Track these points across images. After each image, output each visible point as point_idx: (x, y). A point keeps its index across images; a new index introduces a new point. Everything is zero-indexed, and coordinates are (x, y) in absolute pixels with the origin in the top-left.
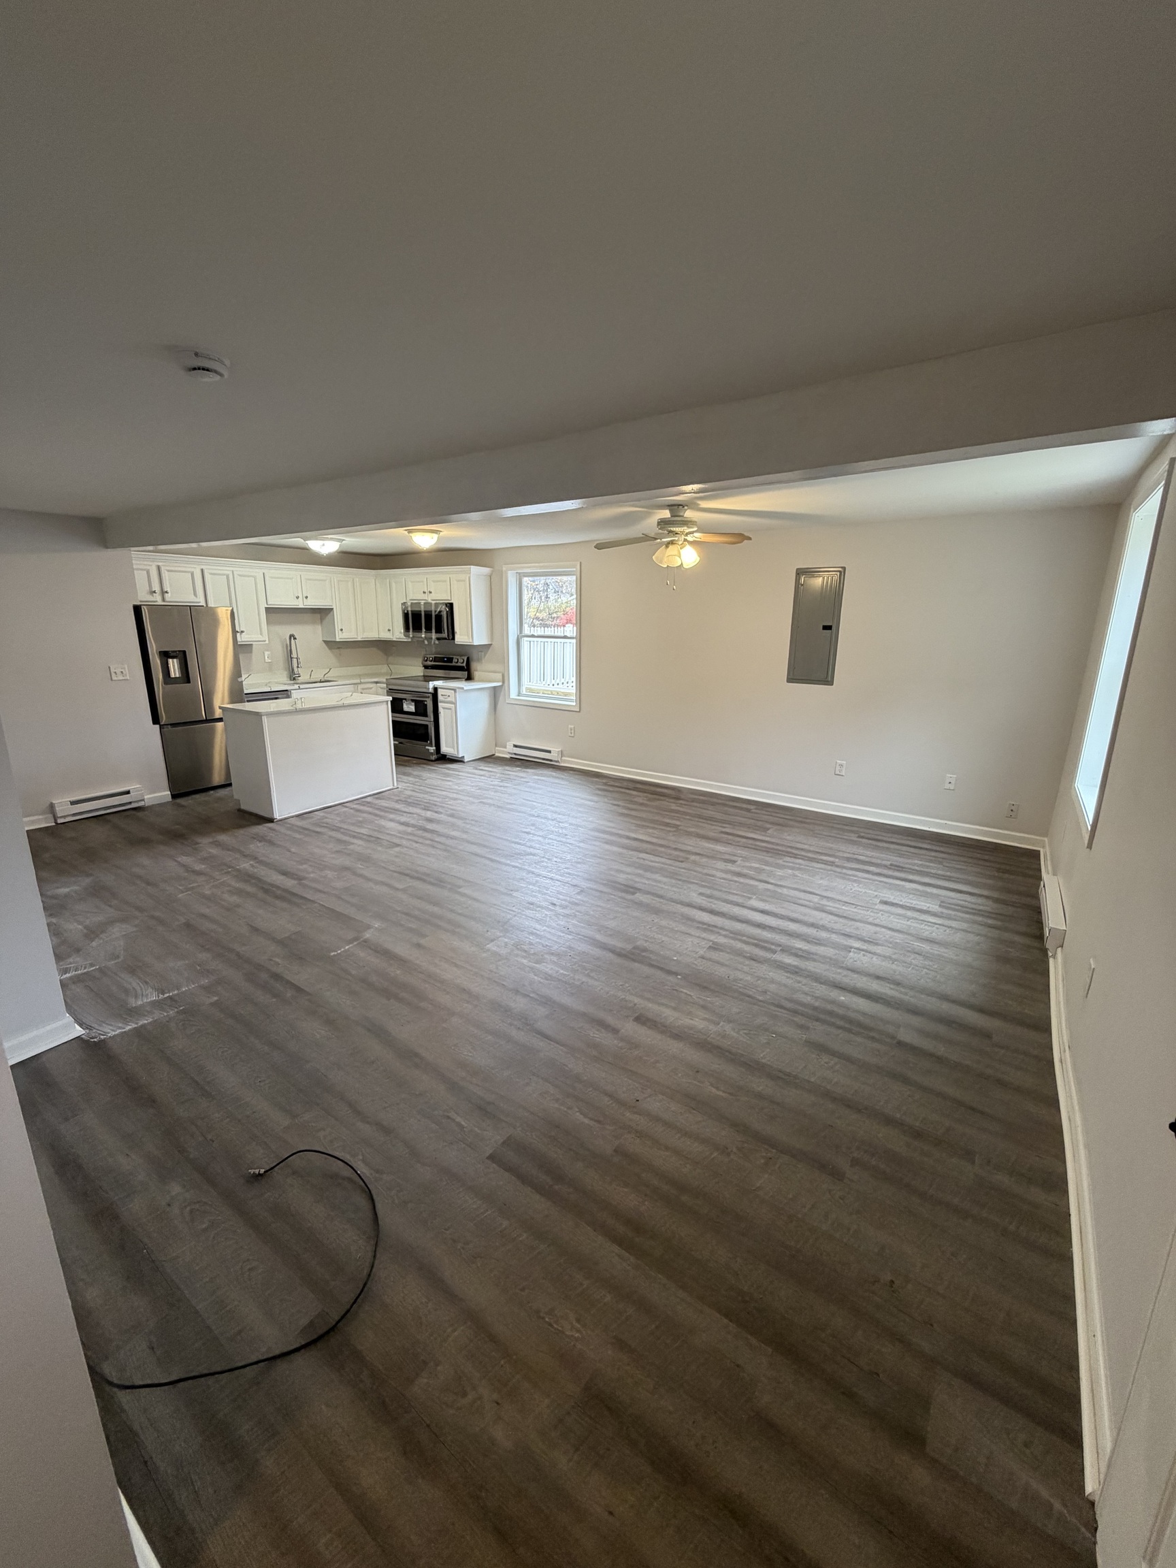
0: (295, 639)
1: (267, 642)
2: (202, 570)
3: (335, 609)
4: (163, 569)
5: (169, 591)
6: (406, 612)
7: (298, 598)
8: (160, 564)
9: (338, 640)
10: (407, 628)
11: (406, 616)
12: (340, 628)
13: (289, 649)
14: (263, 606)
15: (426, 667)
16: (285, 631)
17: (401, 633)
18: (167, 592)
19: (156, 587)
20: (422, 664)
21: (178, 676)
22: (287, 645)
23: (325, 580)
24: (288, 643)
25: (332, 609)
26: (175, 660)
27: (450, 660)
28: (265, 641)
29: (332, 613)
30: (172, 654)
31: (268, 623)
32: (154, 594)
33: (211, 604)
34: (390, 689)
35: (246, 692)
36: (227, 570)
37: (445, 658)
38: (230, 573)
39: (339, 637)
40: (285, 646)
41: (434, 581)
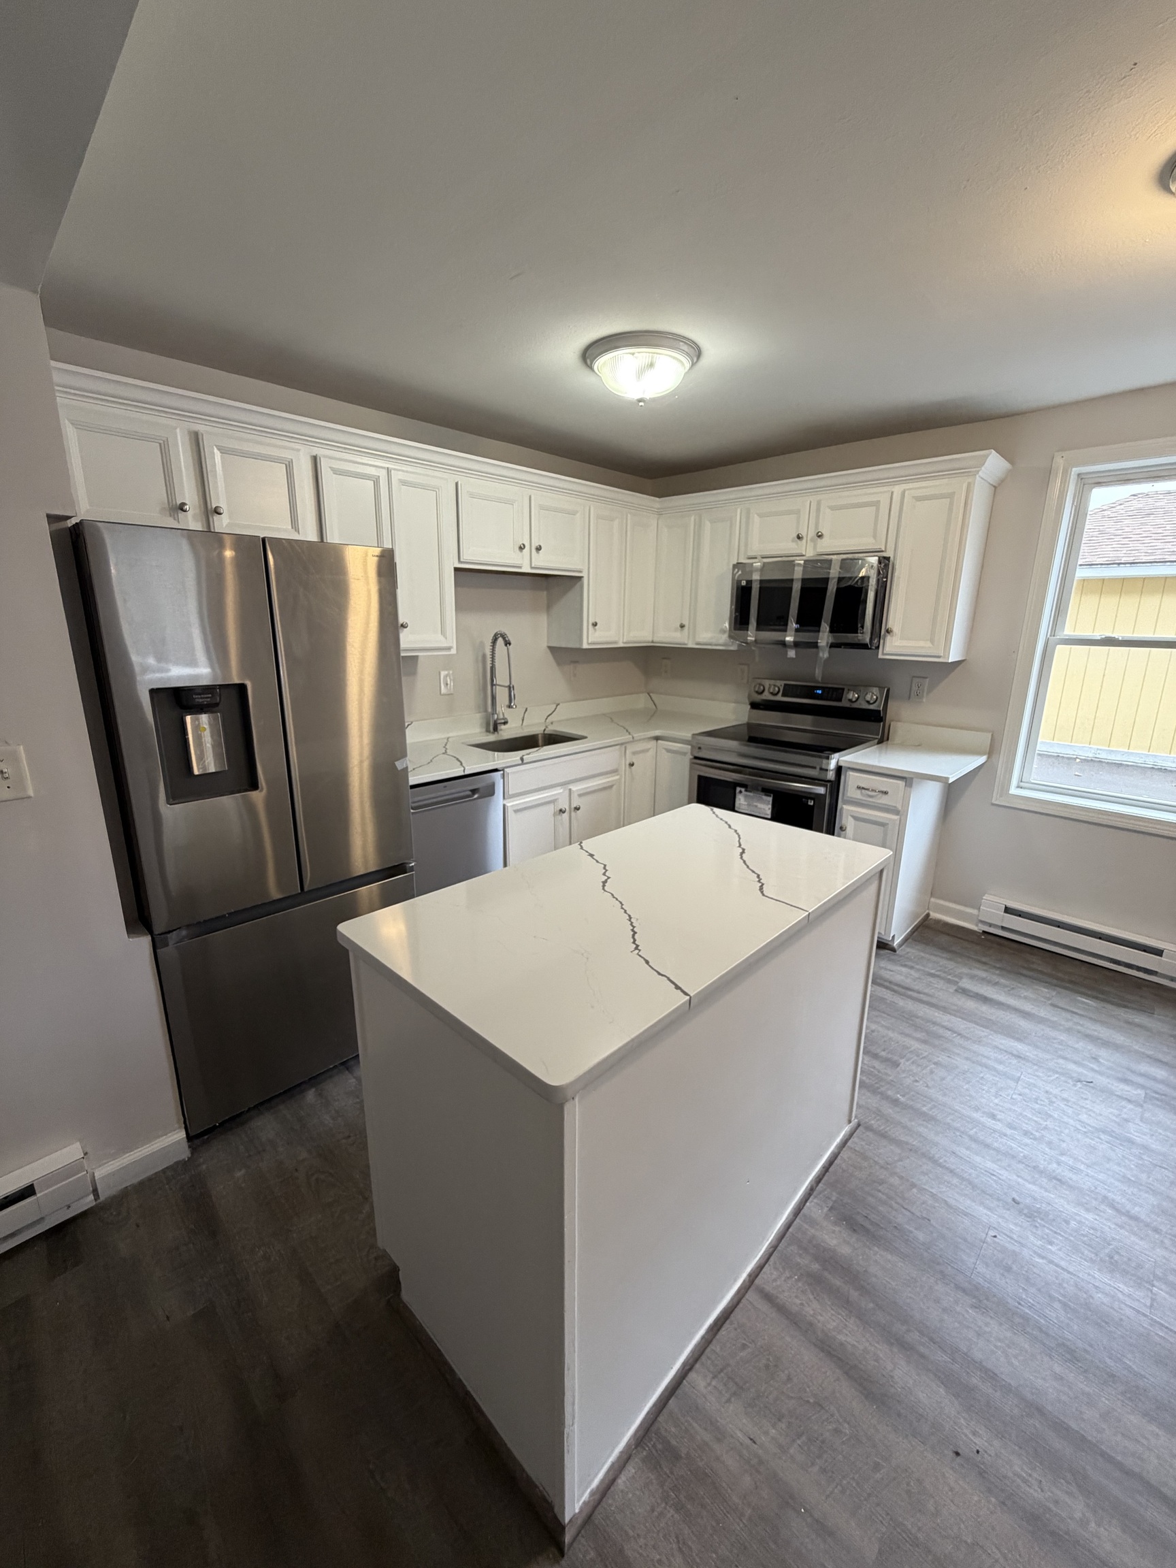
0: (507, 643)
1: (453, 651)
2: (315, 459)
3: (585, 580)
4: (206, 442)
5: (223, 506)
6: (744, 583)
7: (522, 548)
8: (200, 428)
9: (585, 646)
10: (740, 619)
11: (742, 594)
12: (591, 621)
13: (489, 666)
14: (451, 563)
15: (754, 705)
16: (487, 624)
17: (723, 631)
18: (217, 511)
19: (188, 493)
20: (749, 696)
21: (212, 769)
22: (484, 656)
23: (574, 513)
24: (488, 653)
25: (580, 578)
26: (204, 718)
27: (837, 693)
28: (449, 649)
29: (578, 585)
30: (199, 699)
31: (459, 607)
32: (181, 514)
33: (332, 537)
34: (696, 758)
35: (413, 780)
36: (374, 466)
37: (818, 688)
38: (383, 474)
39: (592, 639)
40: (480, 658)
41: (833, 508)
